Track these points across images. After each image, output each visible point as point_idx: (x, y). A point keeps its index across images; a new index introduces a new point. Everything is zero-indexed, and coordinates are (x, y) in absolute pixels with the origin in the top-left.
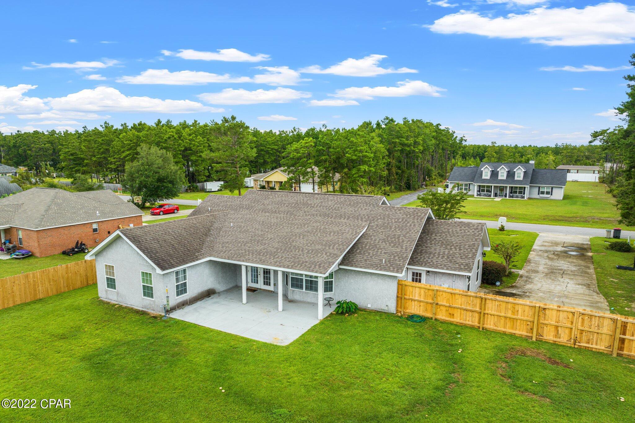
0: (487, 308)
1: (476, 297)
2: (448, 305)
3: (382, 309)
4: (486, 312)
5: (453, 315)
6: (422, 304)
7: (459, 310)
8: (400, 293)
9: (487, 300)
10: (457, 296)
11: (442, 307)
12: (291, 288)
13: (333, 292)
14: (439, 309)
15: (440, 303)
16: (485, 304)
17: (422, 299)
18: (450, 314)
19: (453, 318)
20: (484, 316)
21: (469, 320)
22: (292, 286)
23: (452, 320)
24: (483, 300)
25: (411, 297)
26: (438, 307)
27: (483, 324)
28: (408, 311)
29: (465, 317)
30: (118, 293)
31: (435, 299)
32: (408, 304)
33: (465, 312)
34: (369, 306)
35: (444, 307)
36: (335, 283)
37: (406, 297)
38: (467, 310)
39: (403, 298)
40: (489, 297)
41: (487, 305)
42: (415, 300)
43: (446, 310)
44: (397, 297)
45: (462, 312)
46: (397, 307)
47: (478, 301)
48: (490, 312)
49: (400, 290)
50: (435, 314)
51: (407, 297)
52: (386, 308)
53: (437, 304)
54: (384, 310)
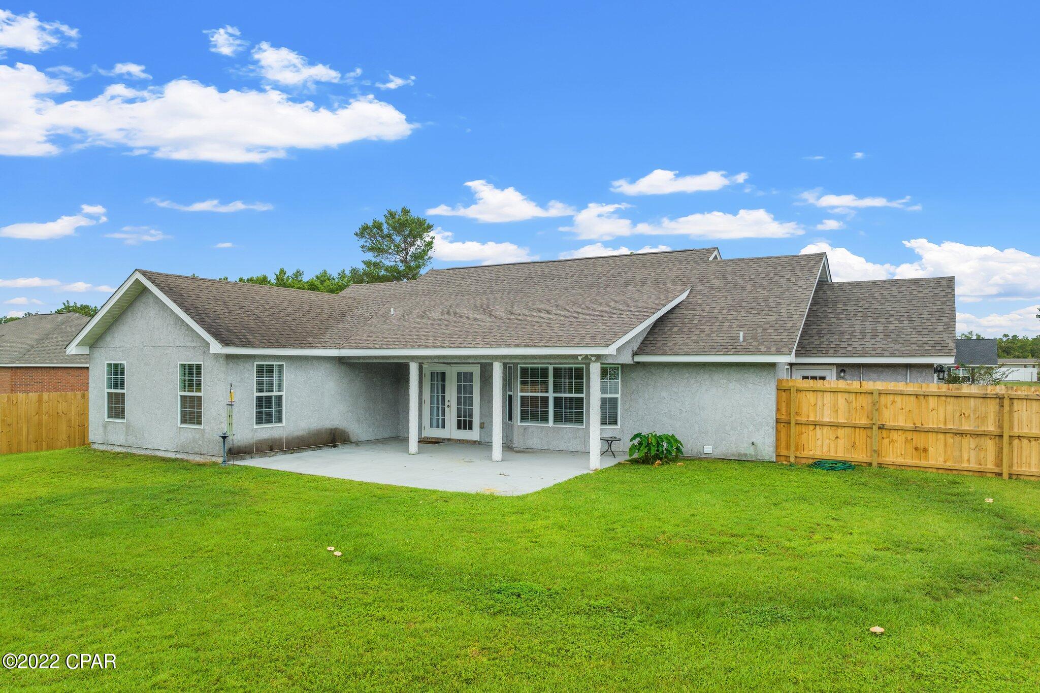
0: (1016, 423)
1: (985, 397)
2: (910, 425)
3: (740, 455)
4: (1016, 431)
5: (925, 450)
6: (841, 432)
7: (941, 436)
8: (784, 410)
9: (1015, 402)
10: (933, 402)
11: (894, 435)
12: (519, 423)
13: (619, 426)
14: (886, 441)
15: (889, 424)
16: (1011, 412)
17: (841, 420)
18: (916, 449)
19: (926, 458)
20: (1010, 444)
21: (968, 460)
22: (524, 417)
23: (923, 463)
24: (1006, 402)
25: (811, 418)
26: (885, 433)
27: (1011, 466)
28: (805, 453)
29: (957, 454)
30: (128, 426)
31: (876, 414)
32: (804, 436)
33: (957, 438)
34: (708, 449)
35: (900, 432)
36: (624, 404)
37: (799, 418)
38: (961, 434)
39: (793, 422)
40: (1019, 393)
41: (1016, 415)
42: (822, 425)
43: (906, 440)
44: (778, 421)
45: (950, 441)
46: (777, 447)
47: (992, 407)
48: (1025, 431)
49: (784, 404)
50: (878, 453)
51: (803, 419)
52: (751, 451)
53: (882, 427)
54: (746, 455)
